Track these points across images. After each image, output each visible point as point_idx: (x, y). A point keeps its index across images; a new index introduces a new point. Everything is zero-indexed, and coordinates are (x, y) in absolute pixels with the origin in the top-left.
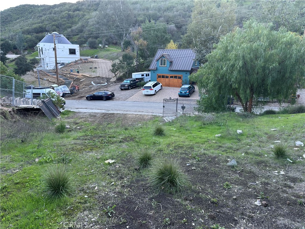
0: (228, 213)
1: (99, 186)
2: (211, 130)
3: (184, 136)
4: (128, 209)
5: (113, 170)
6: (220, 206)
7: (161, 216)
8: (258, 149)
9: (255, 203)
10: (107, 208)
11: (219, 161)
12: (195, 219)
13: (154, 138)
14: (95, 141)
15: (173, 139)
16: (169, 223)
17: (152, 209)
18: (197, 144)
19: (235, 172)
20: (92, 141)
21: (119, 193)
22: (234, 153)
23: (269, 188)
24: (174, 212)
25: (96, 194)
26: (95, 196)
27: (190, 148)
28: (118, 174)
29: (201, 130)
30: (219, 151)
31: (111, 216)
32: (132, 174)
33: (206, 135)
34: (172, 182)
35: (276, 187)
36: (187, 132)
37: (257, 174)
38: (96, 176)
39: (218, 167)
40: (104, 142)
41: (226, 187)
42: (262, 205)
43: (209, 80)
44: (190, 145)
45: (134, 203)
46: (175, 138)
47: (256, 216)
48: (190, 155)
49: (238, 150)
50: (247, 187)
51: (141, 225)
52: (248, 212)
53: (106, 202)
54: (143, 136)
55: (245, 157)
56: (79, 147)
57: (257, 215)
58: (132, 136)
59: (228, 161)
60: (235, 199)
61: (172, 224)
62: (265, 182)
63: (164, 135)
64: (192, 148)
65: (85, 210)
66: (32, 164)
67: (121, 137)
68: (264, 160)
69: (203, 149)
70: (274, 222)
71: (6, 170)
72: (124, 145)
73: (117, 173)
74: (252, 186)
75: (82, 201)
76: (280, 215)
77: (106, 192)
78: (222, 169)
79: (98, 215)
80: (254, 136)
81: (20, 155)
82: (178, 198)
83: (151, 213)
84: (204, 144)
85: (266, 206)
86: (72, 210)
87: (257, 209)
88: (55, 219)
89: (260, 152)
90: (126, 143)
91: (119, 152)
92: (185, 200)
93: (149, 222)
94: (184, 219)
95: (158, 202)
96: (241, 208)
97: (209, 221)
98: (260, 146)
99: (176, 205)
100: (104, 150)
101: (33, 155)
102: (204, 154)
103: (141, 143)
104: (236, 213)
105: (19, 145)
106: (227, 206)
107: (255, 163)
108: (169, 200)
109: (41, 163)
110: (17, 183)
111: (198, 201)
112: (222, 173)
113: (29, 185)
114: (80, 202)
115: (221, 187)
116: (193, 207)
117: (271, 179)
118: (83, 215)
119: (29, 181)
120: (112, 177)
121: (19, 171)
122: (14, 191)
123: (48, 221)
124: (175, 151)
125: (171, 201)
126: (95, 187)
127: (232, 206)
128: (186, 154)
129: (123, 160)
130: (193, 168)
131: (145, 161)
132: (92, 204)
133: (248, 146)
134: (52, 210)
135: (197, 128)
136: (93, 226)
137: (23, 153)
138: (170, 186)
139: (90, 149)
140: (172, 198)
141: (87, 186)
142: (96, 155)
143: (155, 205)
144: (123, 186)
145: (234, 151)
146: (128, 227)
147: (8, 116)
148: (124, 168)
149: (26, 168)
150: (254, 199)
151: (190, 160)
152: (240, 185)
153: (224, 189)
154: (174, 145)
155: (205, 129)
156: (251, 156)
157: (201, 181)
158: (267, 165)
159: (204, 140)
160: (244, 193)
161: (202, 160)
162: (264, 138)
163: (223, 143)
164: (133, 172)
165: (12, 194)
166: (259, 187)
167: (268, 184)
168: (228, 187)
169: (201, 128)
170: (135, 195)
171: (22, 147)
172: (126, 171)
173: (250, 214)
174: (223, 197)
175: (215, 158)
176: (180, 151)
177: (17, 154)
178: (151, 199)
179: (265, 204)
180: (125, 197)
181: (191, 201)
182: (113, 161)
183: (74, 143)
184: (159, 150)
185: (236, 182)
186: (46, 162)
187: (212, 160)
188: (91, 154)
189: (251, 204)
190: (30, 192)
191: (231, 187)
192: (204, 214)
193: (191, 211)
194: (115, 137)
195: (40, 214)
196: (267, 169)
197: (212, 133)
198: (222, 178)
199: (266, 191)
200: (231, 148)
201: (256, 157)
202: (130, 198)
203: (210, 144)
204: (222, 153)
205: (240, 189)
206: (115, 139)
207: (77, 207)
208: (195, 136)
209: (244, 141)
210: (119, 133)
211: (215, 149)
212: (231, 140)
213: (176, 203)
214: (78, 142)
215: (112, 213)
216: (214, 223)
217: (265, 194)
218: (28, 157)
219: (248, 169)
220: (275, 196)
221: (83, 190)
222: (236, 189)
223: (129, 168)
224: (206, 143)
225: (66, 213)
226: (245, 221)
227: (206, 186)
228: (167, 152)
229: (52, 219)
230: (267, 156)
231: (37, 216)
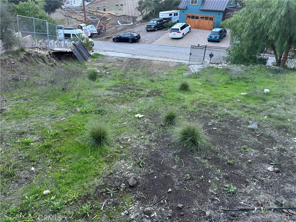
0: (242, 174)
1: (131, 138)
2: (237, 87)
3: (209, 92)
4: (155, 162)
5: (142, 124)
6: (235, 167)
7: (182, 171)
8: (282, 111)
9: (268, 168)
10: (138, 159)
11: (241, 123)
12: (212, 177)
13: (179, 94)
14: (125, 93)
15: (198, 95)
16: (189, 178)
17: (175, 164)
18: (220, 102)
19: (254, 136)
20: (123, 93)
21: (148, 146)
22: (257, 115)
23: (284, 155)
24: (194, 169)
25: (130, 145)
26: (128, 147)
27: (213, 106)
28: (147, 129)
29: (227, 86)
30: (242, 112)
31: (142, 166)
32: (158, 129)
33: (232, 93)
34: (194, 142)
35: (291, 154)
36: (213, 88)
37: (275, 139)
38: (128, 129)
39: (239, 129)
40: (133, 95)
41: (243, 150)
42: (274, 171)
43: (244, 28)
44: (214, 103)
45: (160, 156)
46: (200, 95)
47: (266, 180)
48: (213, 115)
49: (261, 111)
50: (264, 151)
51: (166, 177)
52: (259, 176)
53: (138, 154)
54: (168, 90)
55: (267, 121)
56: (112, 99)
57: (268, 180)
58: (158, 90)
59: (248, 124)
60: (250, 163)
61: (192, 179)
62: (282, 149)
63: (189, 91)
64: (215, 106)
65: (121, 159)
66: (74, 113)
67: (148, 91)
68: (286, 125)
69: (226, 109)
70: (282, 188)
71: (55, 118)
72: (151, 99)
73: (146, 127)
74: (268, 151)
75: (119, 151)
76: (289, 182)
77: (138, 145)
78: (242, 131)
79: (132, 164)
80: (281, 96)
81: (64, 104)
82: (198, 157)
83: (175, 167)
84: (229, 102)
85: (278, 172)
86: (112, 158)
87: (269, 174)
88: (99, 164)
89: (284, 116)
90: (153, 98)
91: (146, 107)
92: (204, 159)
93: (173, 175)
94: (202, 176)
95: (181, 158)
96: (254, 171)
97: (224, 180)
98: (285, 109)
99: (195, 163)
100: (133, 103)
101: (75, 104)
102: (227, 114)
103: (166, 99)
104: (248, 175)
105: (61, 93)
106: (241, 168)
107: (276, 128)
108: (190, 157)
109: (82, 113)
110: (66, 131)
111: (216, 161)
112: (241, 135)
113: (75, 133)
114: (117, 152)
115: (239, 149)
116: (211, 166)
117: (288, 146)
118: (120, 164)
119: (75, 129)
120: (142, 131)
121: (65, 119)
122: (64, 138)
123: (94, 166)
124: (199, 109)
125: (192, 158)
126: (128, 139)
127: (246, 169)
128: (209, 113)
129: (150, 115)
130: (214, 128)
131: (171, 119)
132: (126, 154)
133: (273, 108)
134: (96, 157)
135: (223, 83)
136: (129, 173)
137: (66, 102)
138: (192, 145)
139: (122, 102)
140: (192, 156)
141: (121, 137)
142: (127, 108)
143: (178, 161)
144: (151, 140)
145: (258, 112)
146: (155, 177)
147: (47, 60)
148: (152, 123)
149: (71, 117)
150: (267, 164)
151: (212, 120)
152: (257, 149)
153: (241, 152)
154: (197, 102)
155: (231, 86)
156: (272, 120)
157: (221, 142)
158: (288, 131)
159: (229, 98)
160: (259, 158)
161: (224, 121)
162: (291, 99)
163: (248, 102)
164: (160, 128)
165: (63, 140)
166: (275, 153)
167: (284, 150)
168: (245, 151)
169: (227, 84)
170: (161, 150)
171: (64, 96)
172: (153, 126)
173: (261, 178)
174: (239, 159)
175: (237, 119)
176: (204, 110)
177: (61, 102)
178: (174, 155)
179: (277, 170)
180: (153, 150)
181: (209, 160)
182: (142, 116)
183: (107, 94)
184: (183, 107)
185: (253, 146)
186: (86, 112)
187: (234, 122)
188: (122, 107)
189: (264, 168)
190: (77, 139)
191: (248, 150)
192: (220, 173)
193: (208, 170)
194: (142, 90)
195: (87, 160)
196: (287, 134)
197: (239, 90)
198: (241, 140)
199: (281, 158)
200: (254, 109)
201: (279, 121)
202: (157, 152)
203: (234, 103)
204: (245, 114)
205: (256, 153)
206: (142, 93)
207: (115, 155)
208: (220, 94)
209: (270, 102)
210: (145, 85)
211: (239, 109)
212: (256, 99)
213: (196, 160)
214: (111, 93)
215: (142, 164)
216: (227, 183)
217: (279, 160)
218: (70, 106)
219: (268, 133)
220: (289, 164)
221: (119, 141)
222: (253, 153)
223: (156, 123)
224: (230, 101)
225: (107, 160)
226: (255, 183)
227: (224, 147)
228: (190, 109)
229: (97, 165)
230: (291, 121)
231: (85, 161)
